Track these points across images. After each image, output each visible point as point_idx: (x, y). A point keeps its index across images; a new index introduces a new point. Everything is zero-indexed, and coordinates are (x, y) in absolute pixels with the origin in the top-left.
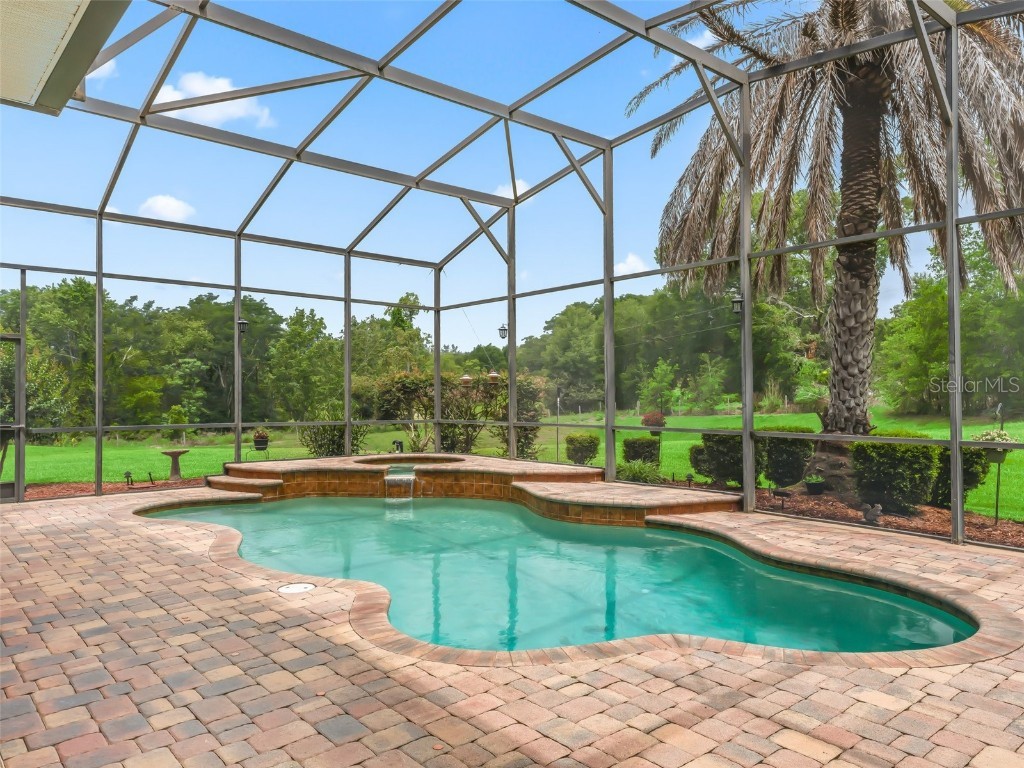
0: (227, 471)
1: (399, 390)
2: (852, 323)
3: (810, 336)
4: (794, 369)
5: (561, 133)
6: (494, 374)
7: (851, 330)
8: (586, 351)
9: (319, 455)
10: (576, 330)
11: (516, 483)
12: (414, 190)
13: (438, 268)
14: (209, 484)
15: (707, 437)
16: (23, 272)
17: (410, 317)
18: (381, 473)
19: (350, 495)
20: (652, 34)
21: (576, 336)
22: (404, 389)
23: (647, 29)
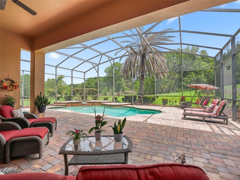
0: (55, 103)
1: (76, 91)
2: (142, 83)
3: (126, 84)
4: (124, 88)
5: (109, 57)
6: (92, 88)
7: (142, 84)
8: (93, 85)
9: (66, 100)
10: (91, 82)
11: (102, 103)
12: (85, 62)
13: (85, 73)
14: (52, 105)
15: (125, 96)
16: (23, 71)
17: (62, 79)
18: (81, 103)
19: (77, 106)
20: (113, 40)
21: (91, 83)
22: (77, 91)
23: (112, 39)
